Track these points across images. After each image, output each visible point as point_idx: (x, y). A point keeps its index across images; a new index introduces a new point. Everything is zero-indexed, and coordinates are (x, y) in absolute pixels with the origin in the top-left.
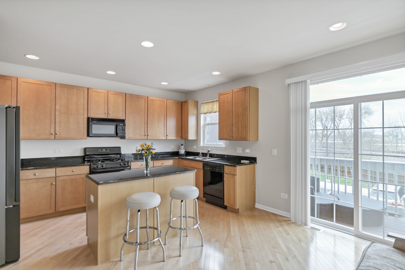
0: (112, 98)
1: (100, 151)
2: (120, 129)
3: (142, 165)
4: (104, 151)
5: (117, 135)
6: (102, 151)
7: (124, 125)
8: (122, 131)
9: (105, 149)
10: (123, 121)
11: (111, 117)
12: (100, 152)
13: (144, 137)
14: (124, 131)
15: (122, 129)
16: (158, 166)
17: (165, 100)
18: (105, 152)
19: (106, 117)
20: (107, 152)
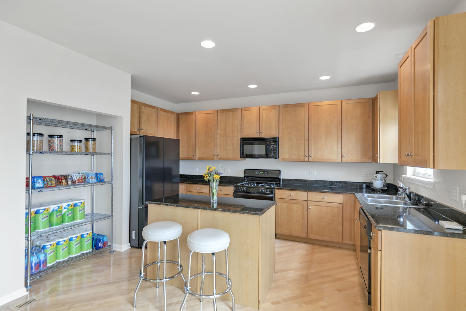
0: (264, 114)
1: (257, 173)
2: (270, 149)
3: (290, 195)
4: (261, 174)
5: (267, 156)
6: (260, 174)
7: (275, 144)
8: (273, 151)
9: (263, 172)
10: (275, 140)
11: (263, 135)
12: (257, 175)
13: (304, 158)
14: (275, 151)
15: (274, 148)
16: (316, 200)
17: (339, 103)
18: (263, 175)
19: (258, 137)
20: (264, 175)
